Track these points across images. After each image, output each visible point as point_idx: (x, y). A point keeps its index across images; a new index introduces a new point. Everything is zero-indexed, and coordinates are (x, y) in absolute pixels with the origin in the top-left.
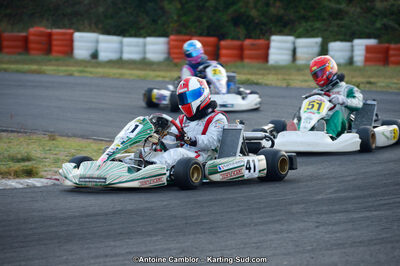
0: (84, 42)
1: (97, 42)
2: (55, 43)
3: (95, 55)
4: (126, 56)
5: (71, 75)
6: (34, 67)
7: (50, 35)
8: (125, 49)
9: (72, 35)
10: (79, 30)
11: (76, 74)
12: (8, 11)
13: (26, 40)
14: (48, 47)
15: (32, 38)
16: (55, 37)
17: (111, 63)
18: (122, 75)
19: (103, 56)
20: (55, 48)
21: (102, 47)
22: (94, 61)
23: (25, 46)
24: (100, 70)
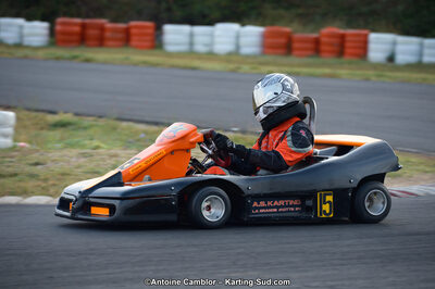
0: (380, 43)
1: (394, 43)
2: (348, 44)
3: (391, 59)
4: (427, 59)
5: (367, 80)
6: (327, 71)
7: (343, 37)
8: (426, 51)
9: (366, 36)
10: (374, 31)
11: (373, 78)
12: (300, 11)
13: (317, 42)
14: (340, 48)
15: (324, 40)
16: (348, 39)
17: (409, 67)
18: (425, 79)
19: (401, 59)
20: (348, 51)
21: (400, 48)
22: (390, 64)
23: (316, 48)
24: (399, 75)
